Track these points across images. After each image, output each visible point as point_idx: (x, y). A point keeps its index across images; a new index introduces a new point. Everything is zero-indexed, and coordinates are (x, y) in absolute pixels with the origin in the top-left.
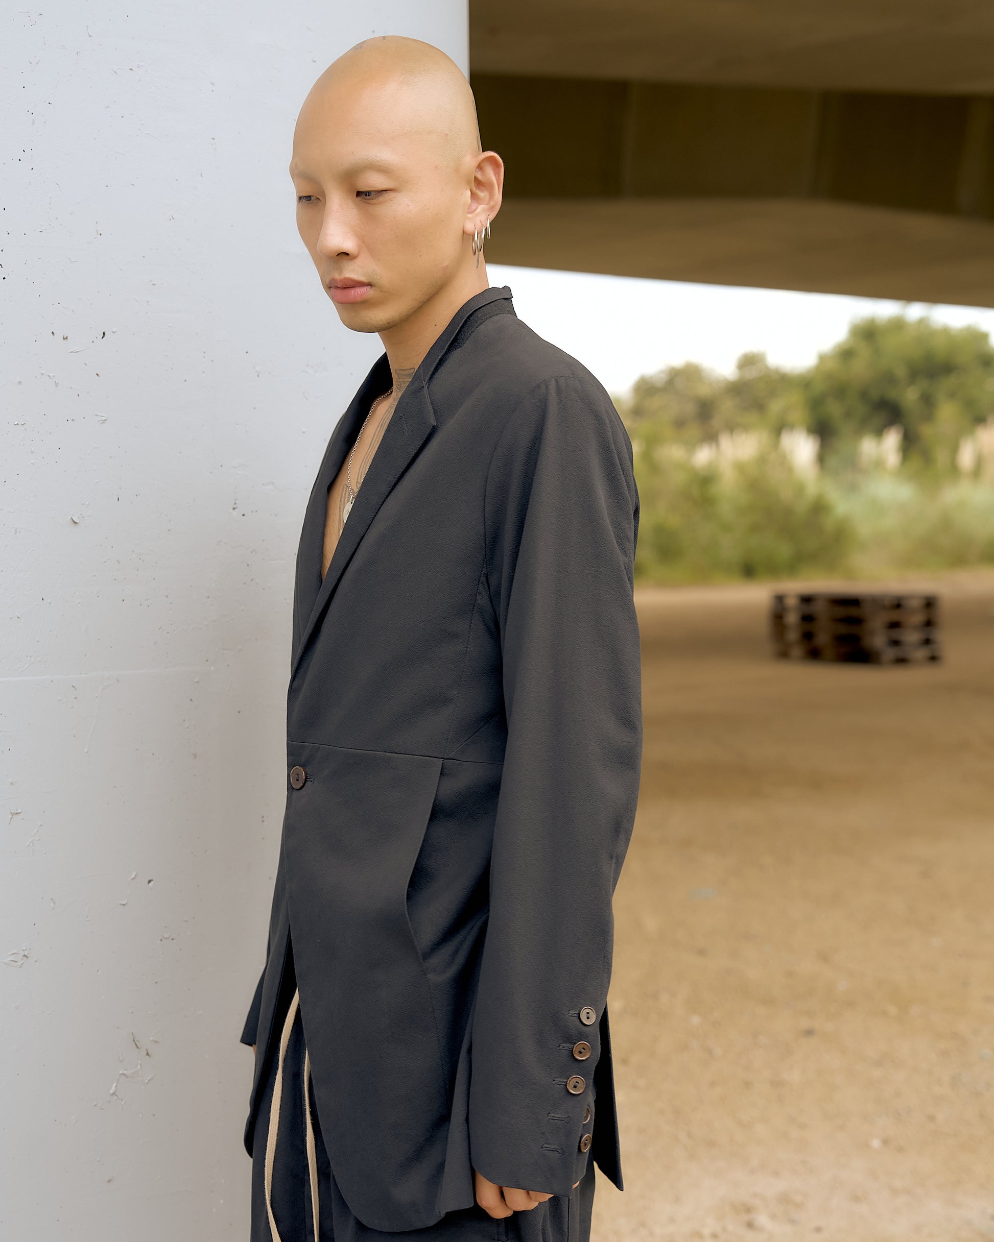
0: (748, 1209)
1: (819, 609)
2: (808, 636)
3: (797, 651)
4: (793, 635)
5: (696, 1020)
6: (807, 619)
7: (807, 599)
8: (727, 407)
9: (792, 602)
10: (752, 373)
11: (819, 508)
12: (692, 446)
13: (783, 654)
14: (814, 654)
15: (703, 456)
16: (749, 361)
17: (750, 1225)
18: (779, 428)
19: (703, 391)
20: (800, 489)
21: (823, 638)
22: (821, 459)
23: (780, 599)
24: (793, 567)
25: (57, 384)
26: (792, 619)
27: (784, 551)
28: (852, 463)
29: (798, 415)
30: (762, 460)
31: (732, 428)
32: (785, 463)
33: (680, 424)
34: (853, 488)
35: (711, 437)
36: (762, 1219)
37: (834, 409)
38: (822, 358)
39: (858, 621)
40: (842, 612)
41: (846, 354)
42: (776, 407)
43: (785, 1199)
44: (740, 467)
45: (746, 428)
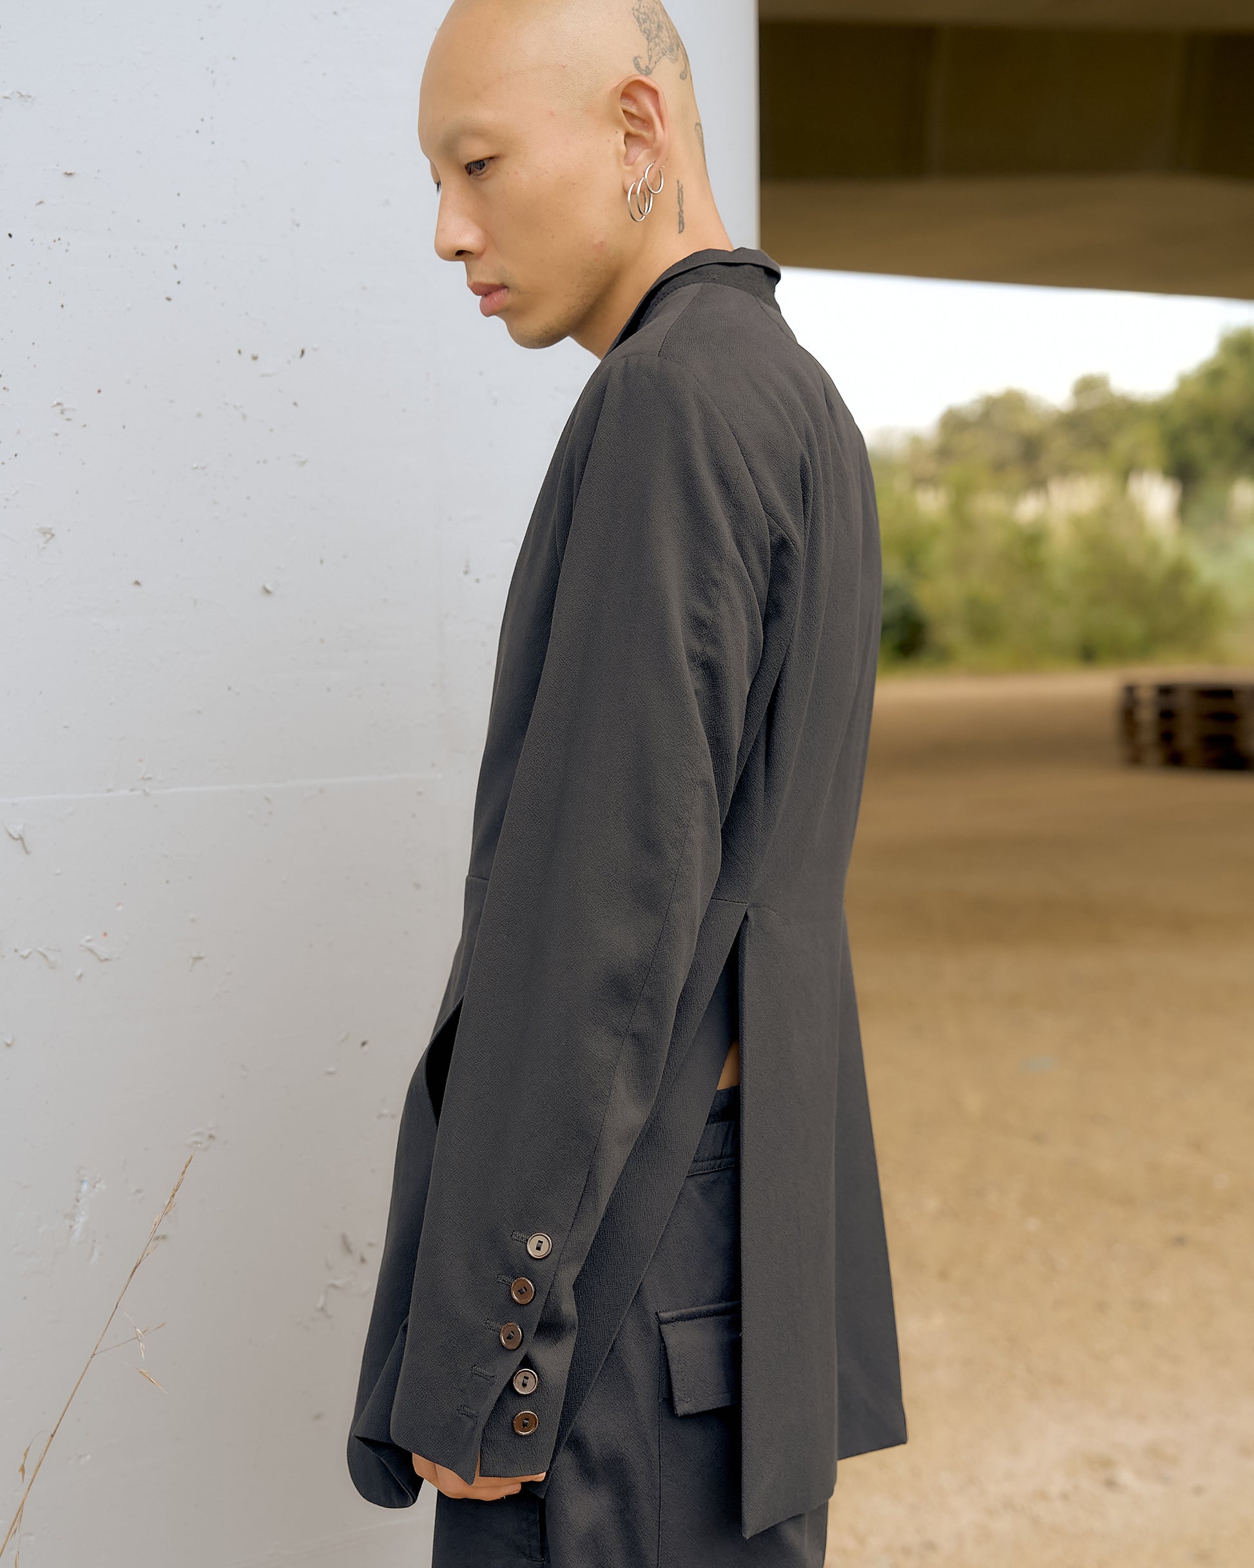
0: (1106, 1463)
1: (1183, 702)
2: (1167, 737)
3: (1154, 755)
4: (1148, 735)
5: (1033, 1224)
6: (1167, 715)
7: (1165, 691)
8: (1059, 446)
9: (1146, 695)
10: (1092, 402)
11: (1179, 573)
12: (1014, 495)
13: (1135, 759)
14: (1175, 760)
15: (1028, 509)
16: (1087, 386)
17: (1110, 1484)
18: (1126, 472)
19: (1028, 425)
20: (1154, 549)
21: (1187, 739)
22: (1183, 510)
23: (1130, 690)
24: (1146, 648)
25: (244, 417)
26: (1147, 715)
27: (1133, 628)
28: (1222, 515)
29: (1153, 453)
30: (1105, 512)
31: (1065, 471)
32: (1134, 516)
33: (999, 467)
34: (1222, 548)
35: (1038, 484)
36: (1125, 1476)
37: (1199, 446)
38: (1184, 382)
39: (1231, 718)
40: (1212, 705)
41: (1213, 375)
42: (1123, 444)
43: (1154, 1452)
44: (1077, 522)
45: (1084, 471)
